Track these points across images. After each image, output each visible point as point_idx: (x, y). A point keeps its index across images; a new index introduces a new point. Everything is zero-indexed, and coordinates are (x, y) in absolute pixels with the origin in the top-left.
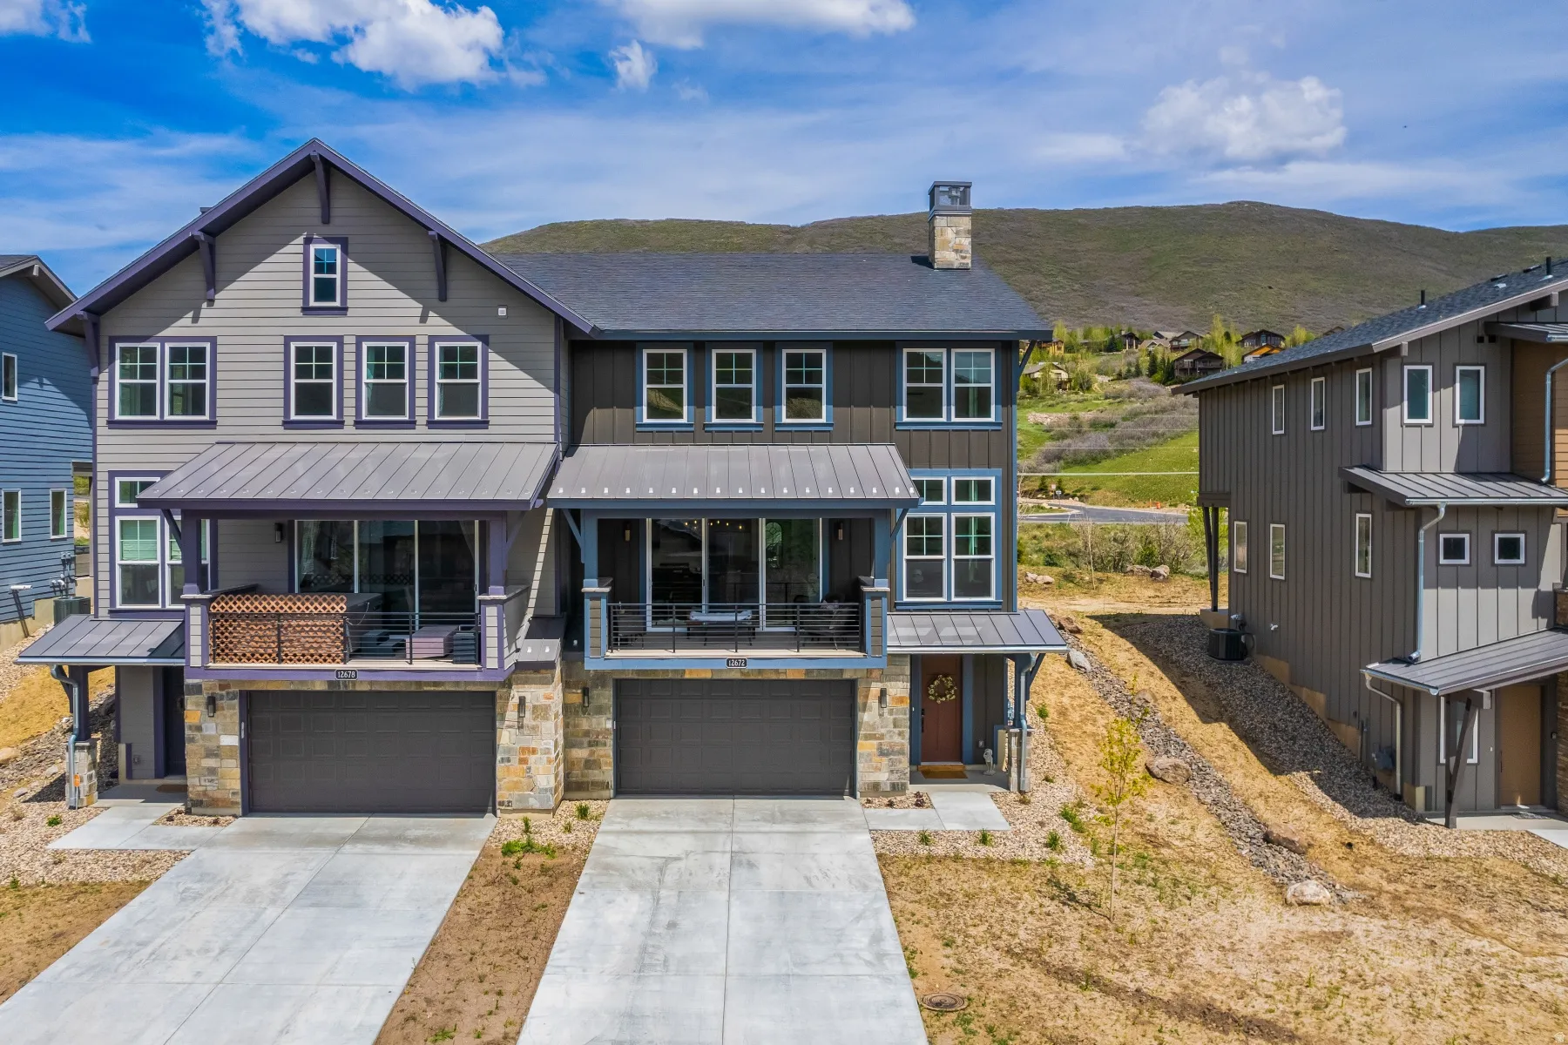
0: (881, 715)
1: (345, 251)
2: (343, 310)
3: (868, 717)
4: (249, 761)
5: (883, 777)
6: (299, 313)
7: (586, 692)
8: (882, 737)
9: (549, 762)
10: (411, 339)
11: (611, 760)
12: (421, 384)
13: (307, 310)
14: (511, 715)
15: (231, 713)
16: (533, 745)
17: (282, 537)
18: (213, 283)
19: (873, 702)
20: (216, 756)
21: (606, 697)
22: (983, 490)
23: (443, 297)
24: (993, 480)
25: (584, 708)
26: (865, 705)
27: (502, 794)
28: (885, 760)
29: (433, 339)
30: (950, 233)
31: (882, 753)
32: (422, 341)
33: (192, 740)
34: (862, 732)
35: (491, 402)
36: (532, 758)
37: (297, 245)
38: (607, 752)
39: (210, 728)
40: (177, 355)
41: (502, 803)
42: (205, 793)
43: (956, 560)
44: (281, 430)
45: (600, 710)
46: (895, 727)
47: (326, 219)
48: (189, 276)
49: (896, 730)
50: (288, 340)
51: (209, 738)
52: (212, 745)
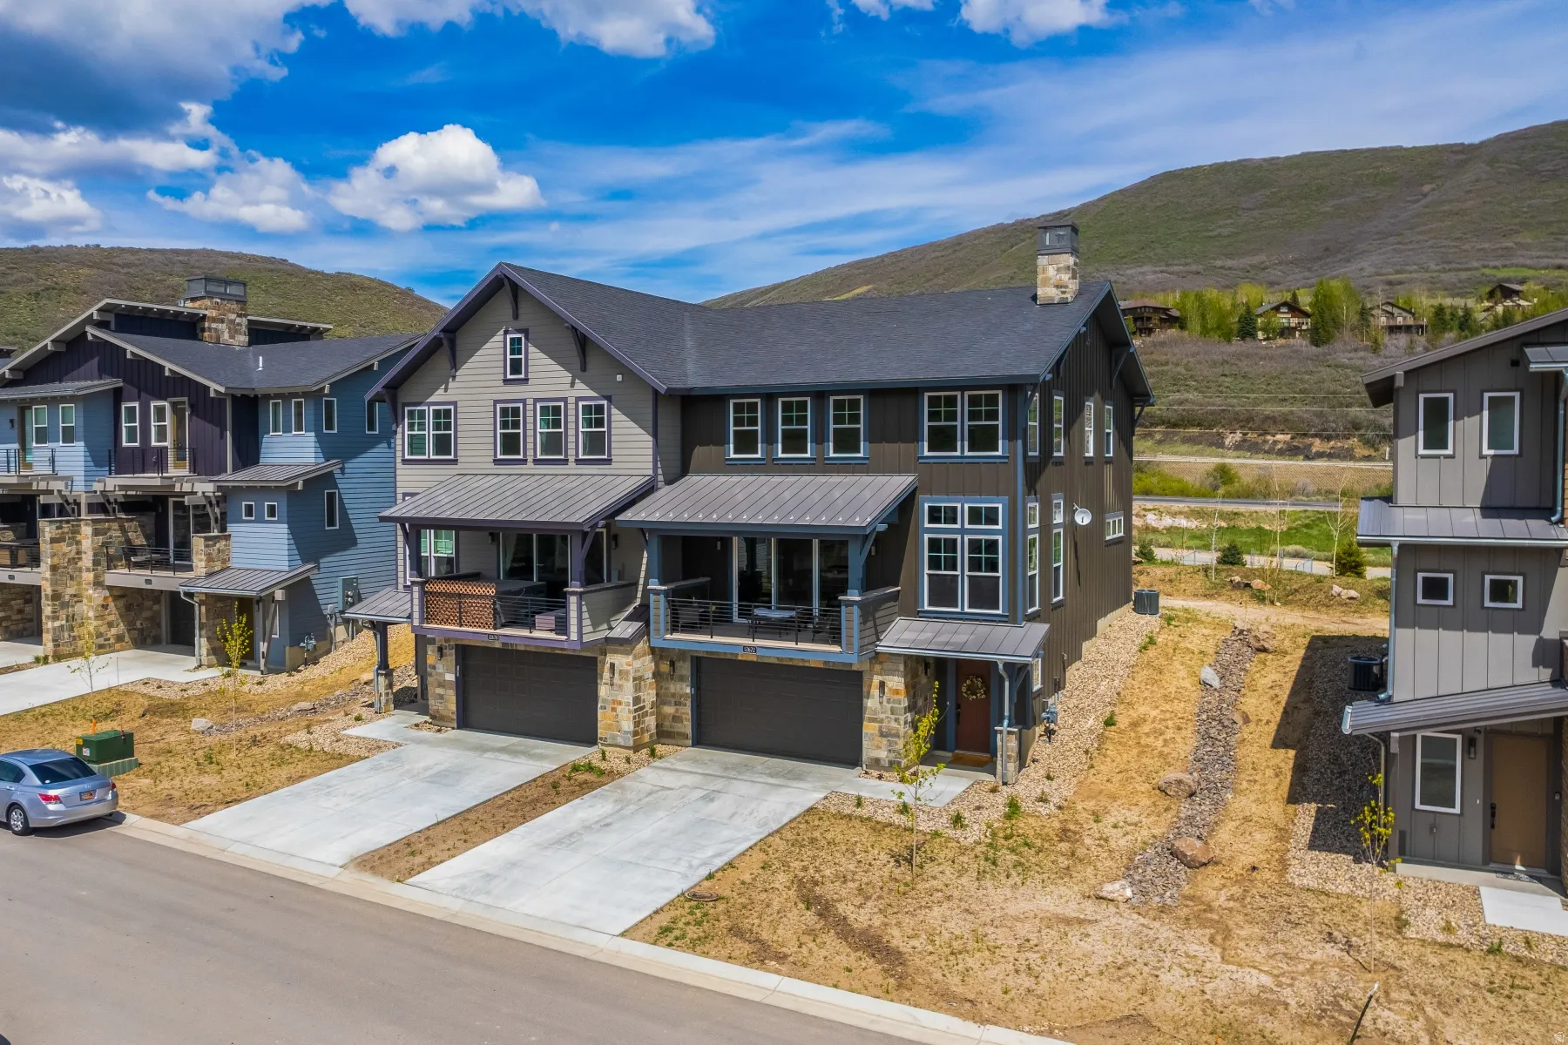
0: (881, 703)
1: (526, 338)
2: (526, 380)
3: (871, 703)
4: (464, 692)
5: (883, 754)
6: (501, 383)
7: (672, 664)
8: (881, 721)
9: (629, 712)
10: (565, 400)
11: (689, 717)
12: (571, 432)
13: (506, 381)
14: (606, 675)
15: (451, 657)
16: (619, 699)
17: (493, 540)
18: (455, 366)
19: (875, 692)
20: (443, 686)
21: (685, 668)
23: (584, 369)
24: (1000, 506)
25: (673, 675)
26: (869, 693)
27: (601, 732)
28: (884, 741)
29: (578, 399)
30: (1051, 271)
31: (882, 735)
32: (571, 401)
33: (431, 675)
34: (866, 716)
35: (613, 445)
36: (619, 708)
37: (499, 337)
38: (687, 710)
39: (440, 668)
40: (437, 414)
41: (601, 739)
42: (438, 711)
43: (969, 577)
44: (492, 465)
45: (682, 679)
46: (892, 714)
47: (516, 317)
48: (441, 360)
49: (893, 717)
50: (496, 402)
51: (440, 674)
52: (441, 679)
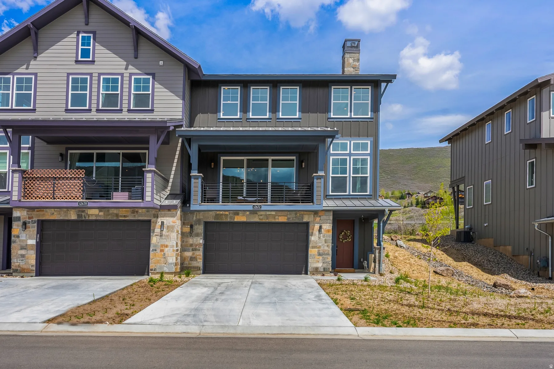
0: (319, 238)
1: (94, 39)
2: (93, 62)
3: (313, 239)
4: (41, 252)
5: (320, 265)
6: (74, 63)
7: (192, 227)
8: (320, 247)
9: (173, 251)
10: (122, 75)
11: (202, 257)
12: (126, 94)
13: (77, 62)
14: (157, 230)
15: (33, 229)
16: (167, 243)
17: (62, 160)
18: (36, 51)
19: (316, 232)
20: (25, 249)
21: (200, 229)
22: (364, 146)
23: (136, 57)
24: (369, 142)
25: (191, 233)
26: (312, 233)
27: (152, 266)
28: (321, 258)
29: (131, 75)
30: (351, 60)
31: (320, 254)
32: (126, 75)
33: (15, 242)
34: (310, 245)
35: (155, 102)
36: (166, 249)
37: (74, 35)
38: (200, 254)
39: (23, 236)
40: (19, 81)
41: (152, 270)
42: (19, 266)
43: (353, 177)
44: (64, 113)
45: (197, 235)
46: (325, 243)
47: (87, 24)
48: (26, 46)
49: (326, 244)
50: (69, 74)
51: (23, 241)
52: (23, 244)
